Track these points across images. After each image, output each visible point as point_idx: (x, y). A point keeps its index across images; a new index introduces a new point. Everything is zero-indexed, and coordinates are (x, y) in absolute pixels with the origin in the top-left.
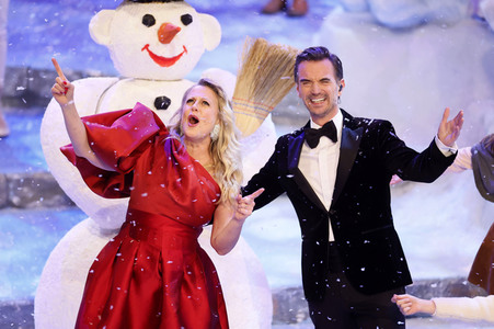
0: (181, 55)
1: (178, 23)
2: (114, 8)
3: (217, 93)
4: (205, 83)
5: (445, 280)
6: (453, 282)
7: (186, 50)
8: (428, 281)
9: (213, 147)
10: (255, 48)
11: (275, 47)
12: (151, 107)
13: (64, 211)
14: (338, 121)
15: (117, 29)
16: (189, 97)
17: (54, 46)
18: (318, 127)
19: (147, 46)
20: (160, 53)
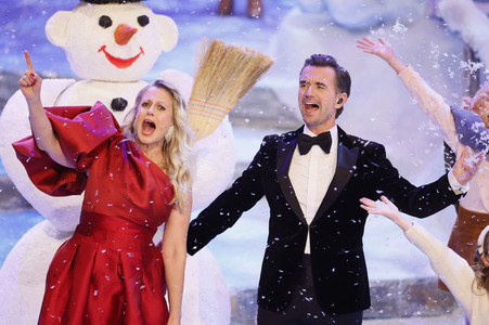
0: (138, 56)
1: (135, 25)
2: (70, 9)
3: (172, 95)
4: (159, 84)
5: (404, 281)
6: (412, 284)
7: (142, 52)
8: (386, 282)
10: (212, 49)
11: (232, 48)
12: (109, 107)
13: (21, 213)
15: (74, 30)
17: (11, 48)
19: (103, 48)
20: (116, 55)
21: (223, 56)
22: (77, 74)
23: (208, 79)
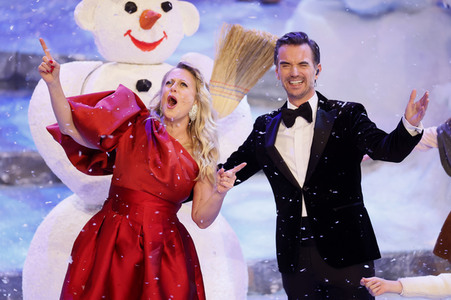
0: (161, 40)
1: (159, 11)
3: (195, 75)
4: (183, 66)
5: (412, 253)
7: (166, 36)
9: (191, 127)
10: (231, 34)
11: (251, 33)
12: (133, 89)
14: (313, 102)
15: (101, 15)
16: (169, 79)
18: (294, 108)
19: (129, 32)
20: (141, 38)
21: (243, 39)
22: (104, 57)
23: (227, 61)
